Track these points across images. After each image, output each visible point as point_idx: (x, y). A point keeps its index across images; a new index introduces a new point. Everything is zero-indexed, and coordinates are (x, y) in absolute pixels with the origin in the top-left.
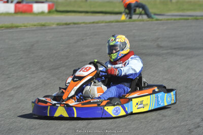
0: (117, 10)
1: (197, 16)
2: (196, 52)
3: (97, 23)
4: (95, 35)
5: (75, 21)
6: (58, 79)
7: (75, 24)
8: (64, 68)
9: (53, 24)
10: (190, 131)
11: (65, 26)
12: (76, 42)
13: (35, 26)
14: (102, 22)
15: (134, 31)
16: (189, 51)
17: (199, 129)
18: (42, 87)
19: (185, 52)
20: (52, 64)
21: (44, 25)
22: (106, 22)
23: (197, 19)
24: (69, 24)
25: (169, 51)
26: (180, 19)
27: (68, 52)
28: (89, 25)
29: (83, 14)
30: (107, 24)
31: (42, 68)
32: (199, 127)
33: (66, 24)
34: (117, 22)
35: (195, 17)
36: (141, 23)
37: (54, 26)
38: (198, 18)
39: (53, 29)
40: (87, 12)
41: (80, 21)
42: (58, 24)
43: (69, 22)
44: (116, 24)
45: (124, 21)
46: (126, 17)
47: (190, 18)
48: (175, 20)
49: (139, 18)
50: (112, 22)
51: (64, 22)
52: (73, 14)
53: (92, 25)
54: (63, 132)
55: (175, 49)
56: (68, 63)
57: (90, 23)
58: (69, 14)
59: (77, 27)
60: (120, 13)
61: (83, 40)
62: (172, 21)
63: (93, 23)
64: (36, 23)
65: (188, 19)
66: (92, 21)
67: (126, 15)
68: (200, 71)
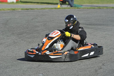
0: (55, 2)
1: (100, 7)
2: (100, 27)
3: (44, 9)
4: (43, 16)
5: (32, 8)
6: (22, 40)
7: (31, 9)
8: (25, 34)
9: (19, 9)
10: (96, 71)
11: (26, 10)
12: (32, 20)
13: (9, 10)
14: (47, 9)
15: (65, 14)
16: (95, 26)
17: (101, 70)
18: (13, 44)
19: (93, 26)
20: (18, 32)
21: (14, 10)
22: (49, 9)
23: (100, 8)
24: (28, 9)
26: (91, 8)
27: (27, 25)
28: (39, 10)
29: (36, 4)
30: (49, 10)
31: (13, 34)
32: (101, 68)
33: (27, 9)
34: (55, 9)
35: (99, 7)
36: (69, 10)
37: (20, 10)
38: (101, 7)
39: (19, 12)
40: (38, 3)
41: (35, 8)
42: (22, 9)
43: (28, 8)
45: (59, 8)
46: (60, 6)
47: (96, 7)
48: (88, 8)
49: (67, 7)
50: (52, 9)
51: (25, 8)
52: (30, 4)
53: (41, 10)
54: (25, 70)
55: (88, 24)
56: (28, 31)
57: (40, 9)
58: (28, 3)
59: (33, 11)
60: (57, 4)
61: (36, 18)
62: (86, 9)
63: (42, 9)
64: (9, 8)
65: (95, 8)
66: (41, 8)
67: (60, 5)
68: (102, 37)
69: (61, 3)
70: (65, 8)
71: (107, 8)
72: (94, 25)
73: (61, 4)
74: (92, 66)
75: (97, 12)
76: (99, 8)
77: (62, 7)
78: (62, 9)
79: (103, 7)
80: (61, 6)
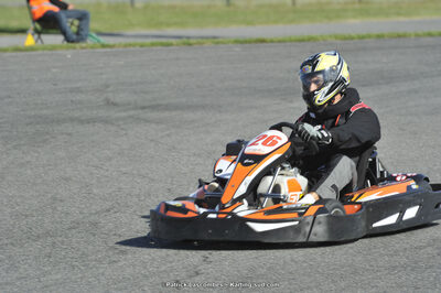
0: (14, 24)
1: (188, 38)
2: (189, 115)
15: (54, 70)
16: (174, 113)
17: (197, 279)
19: (166, 114)
23: (190, 45)
25: (132, 113)
26: (154, 44)
32: (197, 274)
34: (17, 49)
35: (186, 40)
38: (192, 41)
44: (14, 54)
45: (31, 49)
46: (36, 41)
47: (174, 41)
48: (142, 46)
50: (5, 50)
55: (143, 108)
60: (23, 31)
62: (137, 48)
65: (171, 45)
67: (36, 36)
68: (199, 155)
69: (38, 26)
70: (53, 48)
71: (218, 43)
72: (167, 108)
73: (38, 32)
74: (163, 268)
75: (178, 59)
76: (187, 42)
77: (42, 42)
78: (44, 49)
79: (202, 38)
80: (39, 37)
